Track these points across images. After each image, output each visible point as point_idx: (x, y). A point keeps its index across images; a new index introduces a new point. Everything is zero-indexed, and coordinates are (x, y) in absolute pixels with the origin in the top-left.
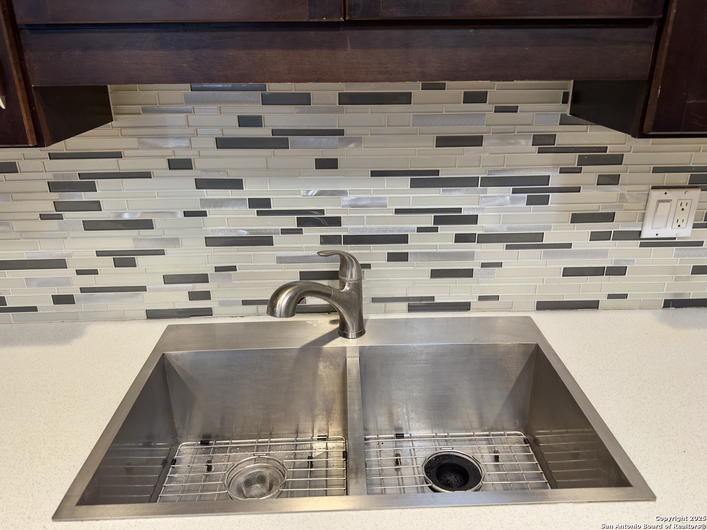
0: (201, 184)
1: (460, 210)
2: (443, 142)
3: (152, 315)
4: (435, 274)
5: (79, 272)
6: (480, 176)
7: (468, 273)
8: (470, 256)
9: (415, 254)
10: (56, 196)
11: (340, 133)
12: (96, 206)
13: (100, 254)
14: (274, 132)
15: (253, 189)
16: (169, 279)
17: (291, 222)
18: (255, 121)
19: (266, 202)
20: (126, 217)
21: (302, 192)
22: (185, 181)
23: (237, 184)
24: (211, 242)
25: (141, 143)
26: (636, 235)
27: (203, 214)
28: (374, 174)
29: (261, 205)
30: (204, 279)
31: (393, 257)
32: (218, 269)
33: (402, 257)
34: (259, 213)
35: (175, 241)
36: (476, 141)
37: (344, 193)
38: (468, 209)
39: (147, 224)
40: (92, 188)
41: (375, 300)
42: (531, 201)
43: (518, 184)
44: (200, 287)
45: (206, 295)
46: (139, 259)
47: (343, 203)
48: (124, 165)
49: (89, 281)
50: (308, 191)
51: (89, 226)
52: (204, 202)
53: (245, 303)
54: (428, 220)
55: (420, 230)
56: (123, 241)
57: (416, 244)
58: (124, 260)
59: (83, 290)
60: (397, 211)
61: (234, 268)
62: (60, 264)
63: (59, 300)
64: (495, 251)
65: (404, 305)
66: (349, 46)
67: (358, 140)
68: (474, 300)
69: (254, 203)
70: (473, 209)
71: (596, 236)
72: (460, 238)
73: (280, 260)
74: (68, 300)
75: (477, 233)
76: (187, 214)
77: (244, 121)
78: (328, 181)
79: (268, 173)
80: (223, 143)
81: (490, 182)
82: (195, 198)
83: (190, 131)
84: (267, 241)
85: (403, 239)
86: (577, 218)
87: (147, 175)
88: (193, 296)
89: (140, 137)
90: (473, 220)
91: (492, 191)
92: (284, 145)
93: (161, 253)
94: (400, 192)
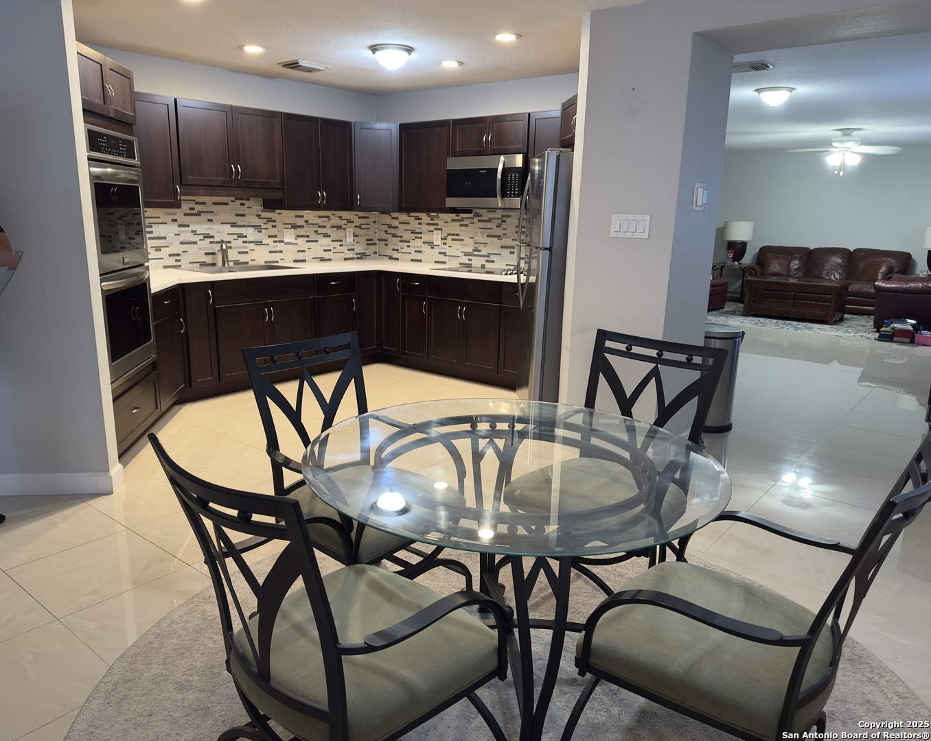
0: (179, 226)
1: (243, 234)
2: (237, 215)
4: (239, 253)
6: (246, 225)
7: (247, 253)
8: (246, 247)
9: (234, 247)
11: (213, 212)
14: (197, 212)
15: (192, 228)
16: (170, 255)
17: (202, 237)
18: (193, 209)
20: (160, 236)
21: (204, 229)
22: (176, 224)
23: (188, 226)
26: (283, 242)
27: (179, 235)
28: (222, 223)
29: (194, 232)
30: (179, 255)
32: (183, 252)
34: (194, 235)
35: (172, 243)
36: (244, 215)
37: (215, 229)
39: (165, 238)
40: (151, 227)
42: (259, 232)
43: (255, 227)
45: (179, 261)
46: (162, 249)
47: (214, 232)
48: (160, 220)
52: (180, 231)
54: (235, 237)
55: (234, 240)
57: (233, 244)
60: (228, 234)
61: (187, 252)
64: (252, 246)
66: (232, 191)
67: (217, 214)
68: (249, 261)
70: (246, 234)
71: (274, 242)
72: (244, 242)
73: (199, 249)
75: (248, 241)
76: (175, 235)
78: (210, 225)
79: (196, 223)
80: (185, 215)
81: (249, 226)
84: (196, 243)
85: (230, 242)
86: (269, 237)
87: (166, 223)
90: (246, 237)
91: (249, 229)
92: (200, 215)
93: (168, 247)
94: (228, 229)
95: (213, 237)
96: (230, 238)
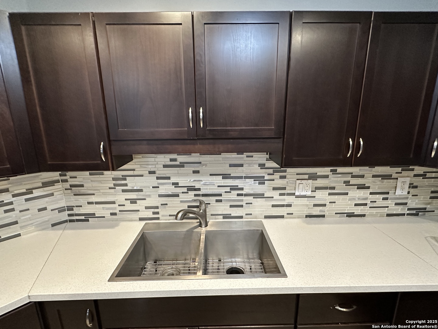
0: (158, 178)
1: (238, 186)
2: (231, 166)
3: (141, 219)
4: (231, 206)
5: (119, 205)
6: (243, 176)
7: (242, 206)
8: (242, 201)
9: (224, 200)
10: (114, 182)
11: (200, 163)
12: (126, 185)
13: (126, 200)
14: (180, 163)
15: (173, 180)
16: (147, 208)
17: (185, 190)
18: (175, 160)
19: (177, 184)
20: (135, 188)
21: (189, 181)
22: (153, 177)
23: (169, 178)
24: (160, 196)
25: (141, 166)
26: (294, 194)
27: (158, 187)
28: (211, 175)
29: (176, 184)
30: (157, 207)
31: (217, 201)
32: (162, 205)
33: (220, 201)
34: (175, 187)
35: (149, 196)
36: (242, 165)
37: (201, 181)
38: (240, 186)
39: (141, 190)
40: (125, 180)
41: (212, 215)
42: (259, 184)
43: (255, 178)
44: (156, 210)
45: (158, 213)
46: (138, 201)
47: (201, 184)
48: (136, 173)
49: (122, 208)
50: (190, 180)
51: (124, 191)
52: (159, 184)
53: (170, 216)
54: (228, 189)
55: (225, 192)
56: (133, 196)
57: (224, 197)
58: (133, 201)
59: (120, 211)
60: (218, 186)
61: (167, 204)
62: (114, 203)
63: (112, 214)
64: (250, 199)
65: (222, 217)
66: (198, 144)
67: (206, 165)
68: (244, 215)
69: (173, 184)
70: (241, 186)
71: (281, 195)
72: (238, 195)
73: (181, 202)
74: (115, 214)
75: (244, 193)
76: (153, 187)
77: (171, 160)
78: (196, 177)
79: (179, 175)
80: (165, 166)
81: (246, 177)
82: (155, 182)
83: (156, 163)
84: (178, 196)
85: (220, 195)
86: (274, 189)
87: (142, 176)
88: (154, 213)
89: (140, 165)
90: (242, 189)
91: (247, 180)
92: (183, 166)
93: (145, 199)
94: (219, 180)
95: (199, 189)
96: (222, 190)
